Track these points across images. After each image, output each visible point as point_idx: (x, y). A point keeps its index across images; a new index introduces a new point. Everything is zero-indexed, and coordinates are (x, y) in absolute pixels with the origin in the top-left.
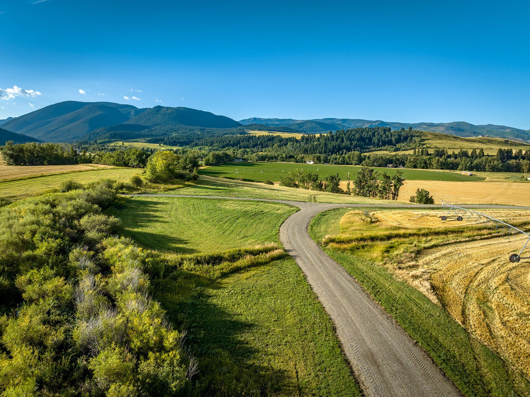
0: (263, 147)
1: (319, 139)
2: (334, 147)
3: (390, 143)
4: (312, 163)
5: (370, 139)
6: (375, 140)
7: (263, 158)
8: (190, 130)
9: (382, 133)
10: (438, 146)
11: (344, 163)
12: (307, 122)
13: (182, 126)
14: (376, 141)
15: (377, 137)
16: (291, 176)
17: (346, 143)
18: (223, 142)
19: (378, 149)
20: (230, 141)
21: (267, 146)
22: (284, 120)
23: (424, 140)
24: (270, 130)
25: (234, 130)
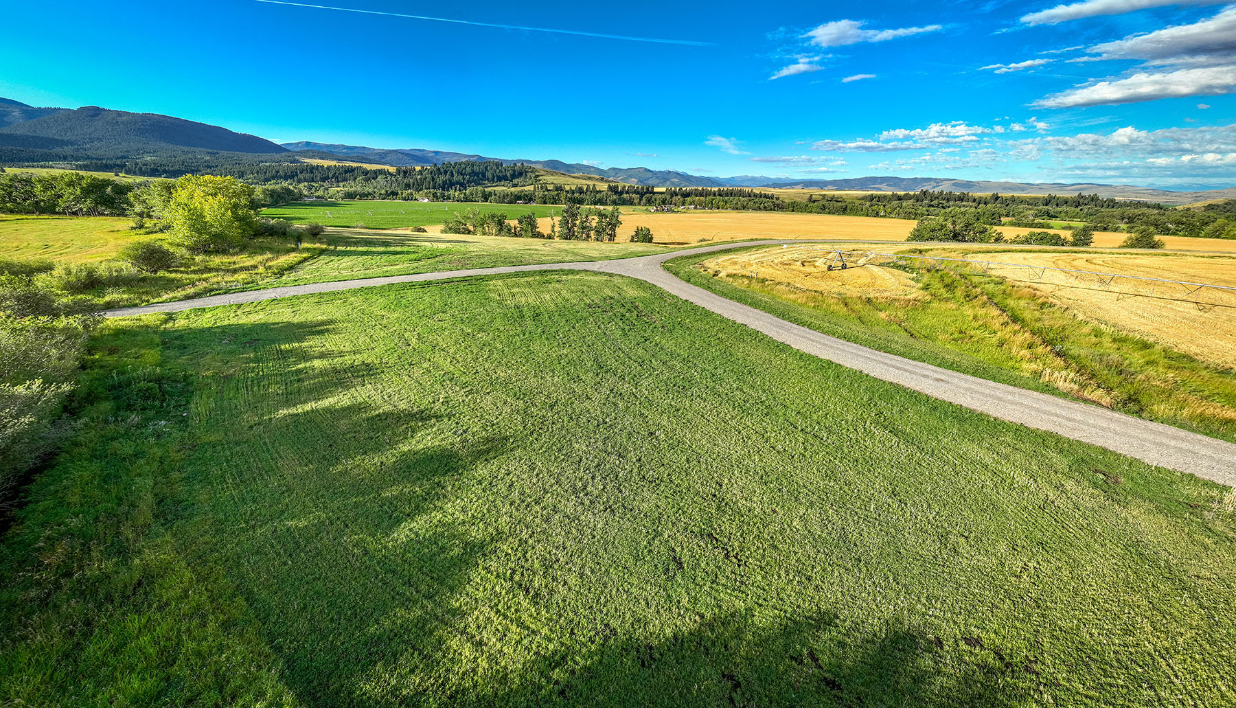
0: (338, 181)
1: (421, 172)
2: (444, 182)
3: (505, 178)
4: (426, 200)
5: (484, 175)
6: (489, 174)
7: (350, 196)
8: (186, 153)
9: (495, 167)
10: (555, 182)
11: (466, 200)
12: (391, 152)
13: (163, 144)
14: (490, 177)
15: (491, 172)
16: (459, 218)
17: (456, 178)
18: (265, 173)
19: (495, 184)
20: (278, 172)
21: (345, 180)
22: (356, 147)
23: (538, 176)
24: (339, 160)
25: (277, 156)
